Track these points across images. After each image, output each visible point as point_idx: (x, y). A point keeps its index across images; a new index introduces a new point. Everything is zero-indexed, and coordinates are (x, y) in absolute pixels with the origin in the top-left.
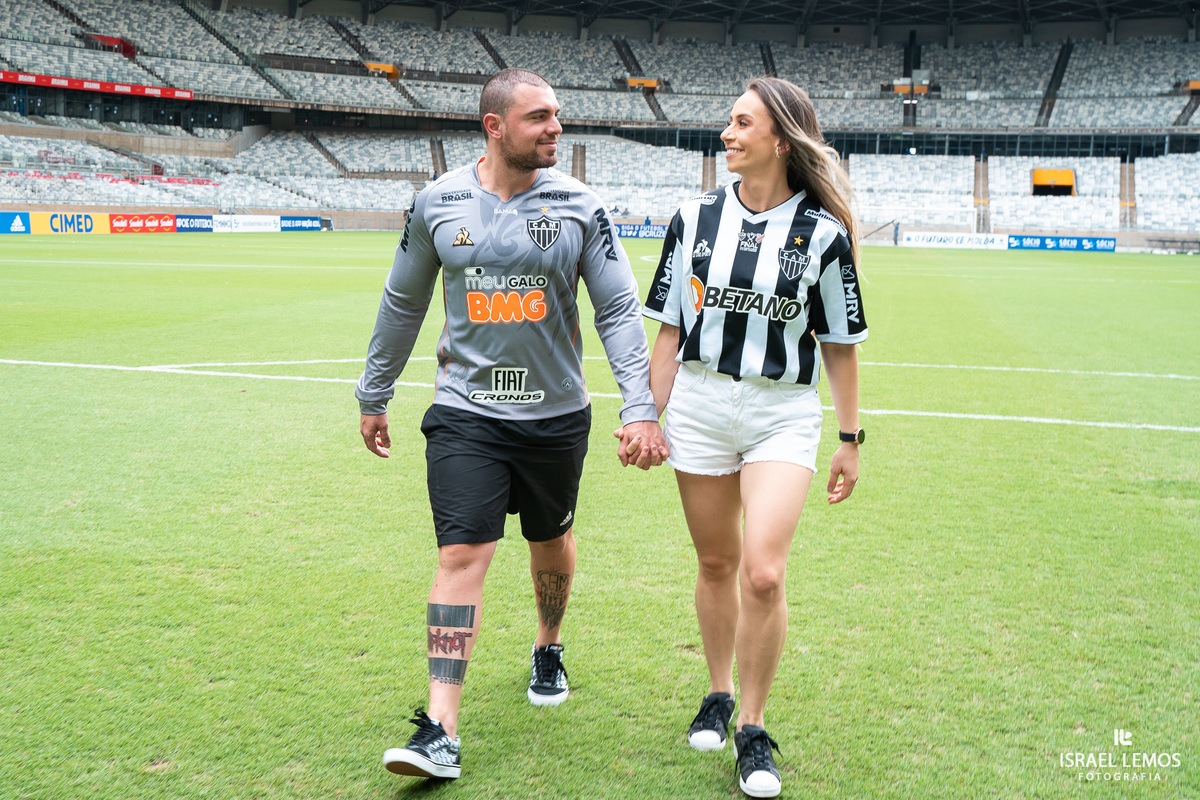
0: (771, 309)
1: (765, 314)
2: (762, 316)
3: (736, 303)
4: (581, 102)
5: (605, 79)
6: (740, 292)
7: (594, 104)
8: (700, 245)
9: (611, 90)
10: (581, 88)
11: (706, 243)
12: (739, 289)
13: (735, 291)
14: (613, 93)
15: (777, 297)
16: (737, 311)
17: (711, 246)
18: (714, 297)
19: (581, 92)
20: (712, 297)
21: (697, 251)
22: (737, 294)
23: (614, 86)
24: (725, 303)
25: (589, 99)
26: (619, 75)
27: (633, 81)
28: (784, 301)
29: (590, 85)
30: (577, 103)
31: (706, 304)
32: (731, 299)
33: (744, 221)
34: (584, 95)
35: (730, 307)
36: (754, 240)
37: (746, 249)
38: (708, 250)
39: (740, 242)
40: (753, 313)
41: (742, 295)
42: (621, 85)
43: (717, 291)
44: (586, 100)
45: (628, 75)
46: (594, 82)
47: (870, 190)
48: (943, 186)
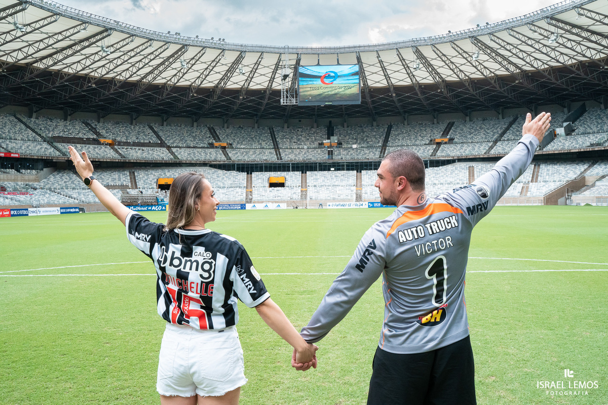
4: (194, 153)
5: (204, 143)
7: (200, 154)
9: (207, 148)
10: (194, 147)
14: (208, 149)
19: (194, 149)
23: (208, 146)
25: (198, 152)
26: (210, 141)
27: (216, 144)
29: (198, 146)
30: (192, 154)
34: (196, 150)
42: (211, 146)
44: (196, 152)
45: (214, 141)
46: (200, 145)
47: (315, 186)
48: (344, 183)
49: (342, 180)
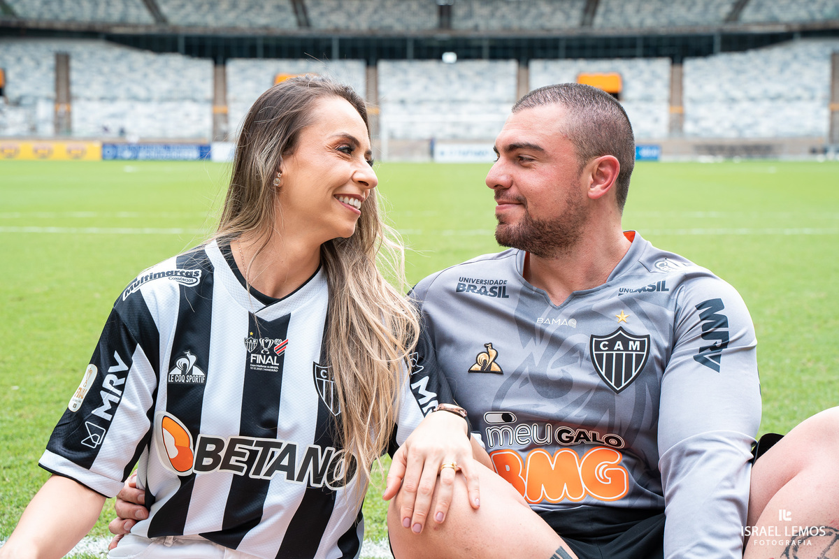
0: (310, 468)
1: (300, 479)
2: (295, 482)
3: (250, 463)
6: (258, 444)
8: (182, 361)
11: (193, 359)
12: (255, 439)
13: (250, 443)
15: (319, 447)
16: (251, 476)
17: (203, 364)
18: (214, 455)
20: (209, 454)
21: (177, 371)
22: (253, 448)
24: (233, 461)
28: (329, 453)
31: (200, 467)
32: (243, 455)
33: (251, 316)
35: (241, 469)
36: (271, 349)
37: (260, 368)
38: (197, 372)
39: (249, 355)
40: (279, 477)
41: (260, 449)
43: (219, 443)
47: (402, 102)
48: (482, 95)
49: (476, 87)
